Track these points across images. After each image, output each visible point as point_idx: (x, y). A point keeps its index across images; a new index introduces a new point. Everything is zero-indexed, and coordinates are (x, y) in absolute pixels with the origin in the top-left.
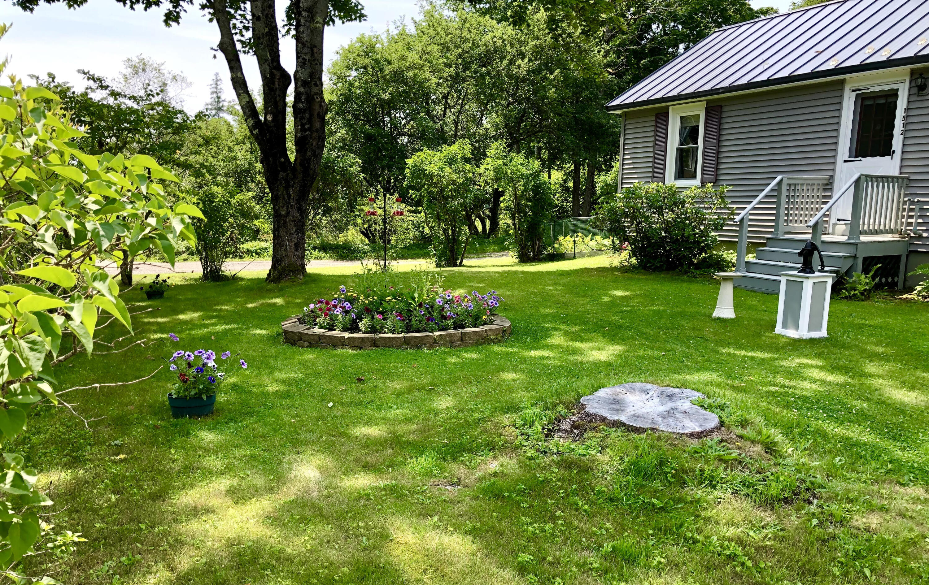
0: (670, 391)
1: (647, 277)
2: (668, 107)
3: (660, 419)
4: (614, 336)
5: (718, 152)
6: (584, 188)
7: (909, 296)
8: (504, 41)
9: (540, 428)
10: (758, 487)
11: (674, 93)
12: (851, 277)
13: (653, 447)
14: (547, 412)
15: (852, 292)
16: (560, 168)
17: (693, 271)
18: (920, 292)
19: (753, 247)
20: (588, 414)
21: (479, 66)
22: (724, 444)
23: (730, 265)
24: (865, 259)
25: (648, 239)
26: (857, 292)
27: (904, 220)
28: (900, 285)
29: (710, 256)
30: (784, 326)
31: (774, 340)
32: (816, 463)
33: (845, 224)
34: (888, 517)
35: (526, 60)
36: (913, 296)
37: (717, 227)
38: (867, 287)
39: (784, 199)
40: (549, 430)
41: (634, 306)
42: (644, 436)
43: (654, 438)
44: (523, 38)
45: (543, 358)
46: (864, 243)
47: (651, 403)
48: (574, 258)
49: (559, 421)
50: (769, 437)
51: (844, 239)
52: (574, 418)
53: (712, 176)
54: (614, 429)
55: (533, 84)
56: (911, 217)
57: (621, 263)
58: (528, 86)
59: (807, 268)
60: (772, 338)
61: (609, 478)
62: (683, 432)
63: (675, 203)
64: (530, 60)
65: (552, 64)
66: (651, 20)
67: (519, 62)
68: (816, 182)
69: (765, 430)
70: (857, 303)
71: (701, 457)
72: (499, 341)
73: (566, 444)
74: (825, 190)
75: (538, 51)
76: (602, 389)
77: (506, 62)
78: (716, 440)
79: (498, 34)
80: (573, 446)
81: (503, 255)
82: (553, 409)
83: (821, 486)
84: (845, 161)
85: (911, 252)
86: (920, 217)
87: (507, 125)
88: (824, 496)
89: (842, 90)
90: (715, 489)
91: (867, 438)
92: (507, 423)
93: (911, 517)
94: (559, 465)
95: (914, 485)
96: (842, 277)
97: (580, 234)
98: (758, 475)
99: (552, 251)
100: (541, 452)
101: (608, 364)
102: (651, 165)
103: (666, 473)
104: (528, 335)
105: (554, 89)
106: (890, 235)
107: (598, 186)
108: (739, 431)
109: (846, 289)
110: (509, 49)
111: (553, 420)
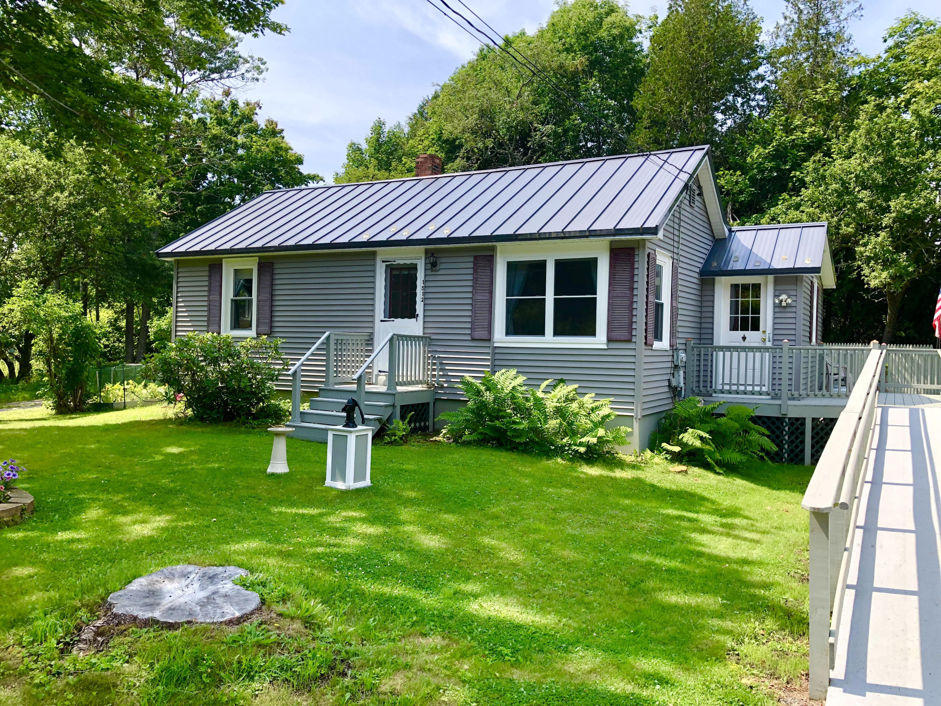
0: (213, 570)
1: (204, 429)
2: (221, 260)
3: (199, 608)
4: (162, 503)
5: (272, 306)
6: (139, 328)
7: (437, 439)
8: (38, 170)
9: (54, 642)
10: (296, 669)
11: (227, 246)
12: (392, 424)
13: (188, 645)
14: (65, 621)
15: (393, 438)
16: (110, 306)
17: (251, 421)
18: (445, 434)
19: (308, 396)
20: (116, 616)
21: (6, 193)
22: (263, 626)
23: (288, 414)
24: (402, 407)
25: (204, 389)
26: (396, 437)
27: (429, 373)
28: (431, 429)
29: (268, 406)
30: (333, 479)
31: (324, 494)
32: (351, 629)
33: (385, 375)
34: (410, 675)
35: (66, 193)
36: (439, 438)
37: (273, 378)
38: (404, 433)
39: (333, 352)
40: (67, 644)
41: (187, 465)
42: (178, 633)
43: (190, 633)
44: (62, 170)
45: (72, 541)
46: (400, 393)
47: (190, 590)
48: (125, 408)
49: (80, 630)
50: (307, 610)
51: (384, 389)
52: (99, 623)
53: (266, 329)
54: (145, 630)
55: (75, 218)
56: (434, 370)
57: (176, 414)
58: (69, 220)
59: (350, 422)
60: (322, 491)
61: (135, 693)
62: (222, 620)
63: (230, 355)
64: (71, 194)
65: (98, 200)
66: (206, 169)
67: (57, 194)
68: (359, 338)
69: (304, 604)
70: (397, 448)
71: (239, 646)
72: (16, 523)
73: (87, 657)
74: (367, 345)
75: (79, 187)
76: (136, 580)
77: (40, 192)
78: (256, 623)
79: (33, 161)
80: (94, 660)
81: (36, 405)
82: (72, 615)
83: (356, 655)
84: (382, 321)
85: (436, 399)
86: (441, 370)
87: (42, 260)
88: (358, 664)
89: (374, 260)
90: (253, 681)
91: (399, 591)
92: (12, 642)
93: (429, 670)
94: (75, 688)
95: (434, 634)
96: (384, 425)
97: (131, 382)
98: (297, 655)
99: (98, 400)
100: (54, 675)
101: (152, 540)
102: (206, 314)
103: (201, 674)
104: (56, 511)
105: (99, 227)
106: (420, 386)
107: (152, 331)
108: (280, 608)
109: (388, 435)
110: (45, 179)
111: (72, 630)
